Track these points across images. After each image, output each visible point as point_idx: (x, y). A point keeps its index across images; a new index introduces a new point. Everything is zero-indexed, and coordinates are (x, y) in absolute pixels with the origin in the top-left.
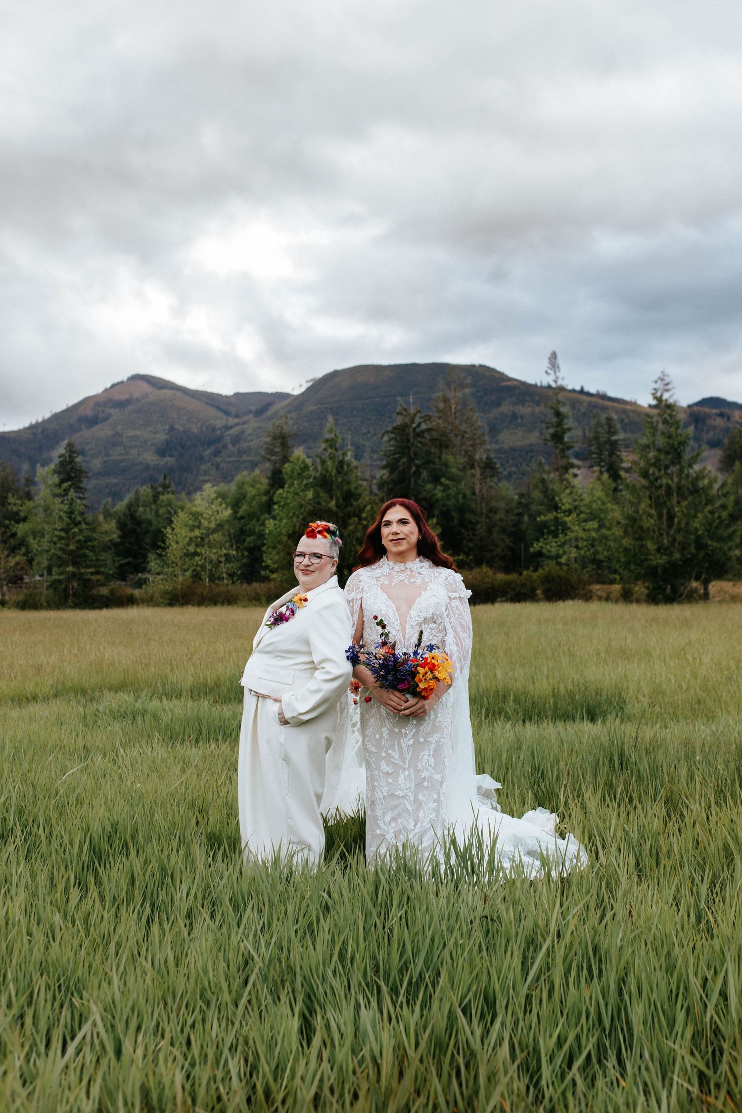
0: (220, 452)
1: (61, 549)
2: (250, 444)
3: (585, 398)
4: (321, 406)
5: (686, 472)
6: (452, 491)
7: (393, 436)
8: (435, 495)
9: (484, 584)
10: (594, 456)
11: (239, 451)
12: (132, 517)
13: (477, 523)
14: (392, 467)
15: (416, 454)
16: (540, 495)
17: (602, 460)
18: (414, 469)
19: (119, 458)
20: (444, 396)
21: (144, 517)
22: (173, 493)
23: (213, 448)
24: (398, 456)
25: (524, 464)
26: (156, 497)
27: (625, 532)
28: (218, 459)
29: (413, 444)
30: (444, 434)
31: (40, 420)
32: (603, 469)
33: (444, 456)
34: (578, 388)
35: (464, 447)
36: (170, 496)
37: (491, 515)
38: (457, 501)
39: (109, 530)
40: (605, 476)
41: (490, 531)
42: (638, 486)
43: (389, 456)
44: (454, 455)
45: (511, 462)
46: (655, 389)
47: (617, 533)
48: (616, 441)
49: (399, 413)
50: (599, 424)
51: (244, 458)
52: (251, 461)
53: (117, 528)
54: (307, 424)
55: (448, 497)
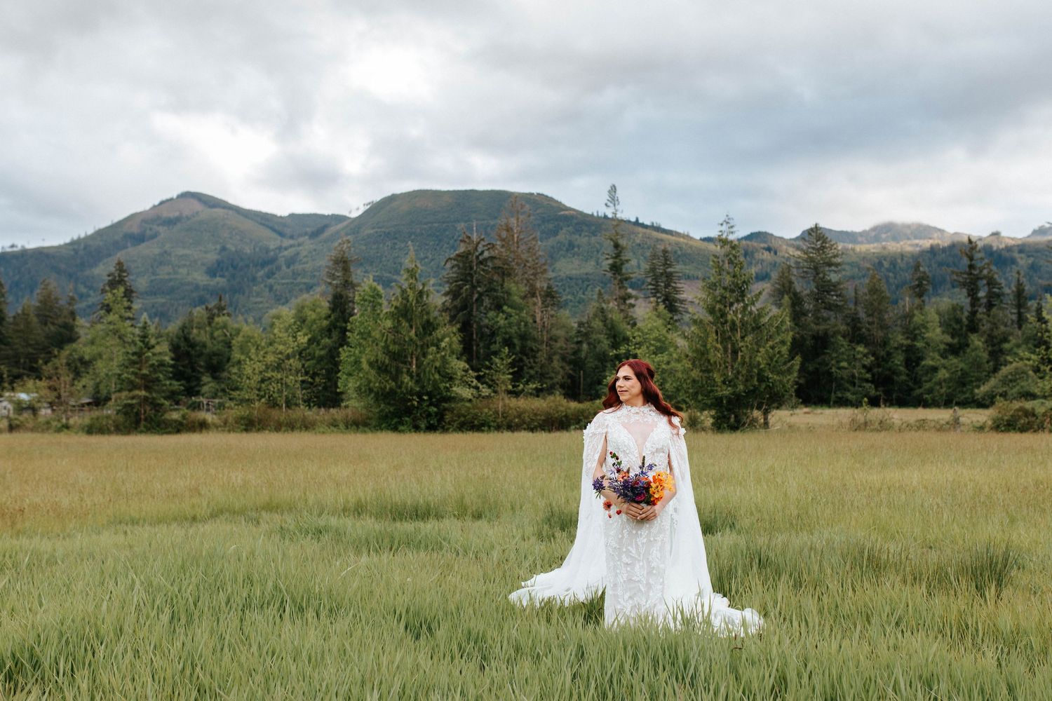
0: (273, 274)
1: (133, 373)
2: (305, 265)
3: (640, 229)
4: (379, 230)
5: (749, 309)
6: (514, 319)
7: (456, 262)
8: (498, 322)
9: (558, 412)
10: (650, 287)
11: (294, 273)
12: (186, 339)
13: (539, 350)
14: (454, 294)
15: (478, 282)
16: (601, 324)
17: (658, 292)
18: (476, 296)
19: (167, 277)
20: (507, 225)
21: (198, 339)
22: (229, 315)
23: (266, 270)
24: (461, 283)
25: (581, 292)
26: (211, 319)
27: (693, 364)
28: (271, 281)
29: (475, 272)
30: (506, 262)
31: (83, 235)
32: (659, 300)
33: (506, 284)
34: (633, 220)
35: (526, 276)
36: (226, 318)
37: (552, 343)
38: (519, 328)
39: (163, 352)
40: (661, 307)
41: (550, 359)
42: (706, 321)
43: (451, 283)
44: (516, 283)
45: (568, 290)
46: (721, 231)
47: (686, 365)
48: (671, 274)
49: (462, 241)
50: (654, 256)
51: (299, 280)
52: (305, 284)
53: (170, 350)
54: (364, 248)
55: (510, 325)
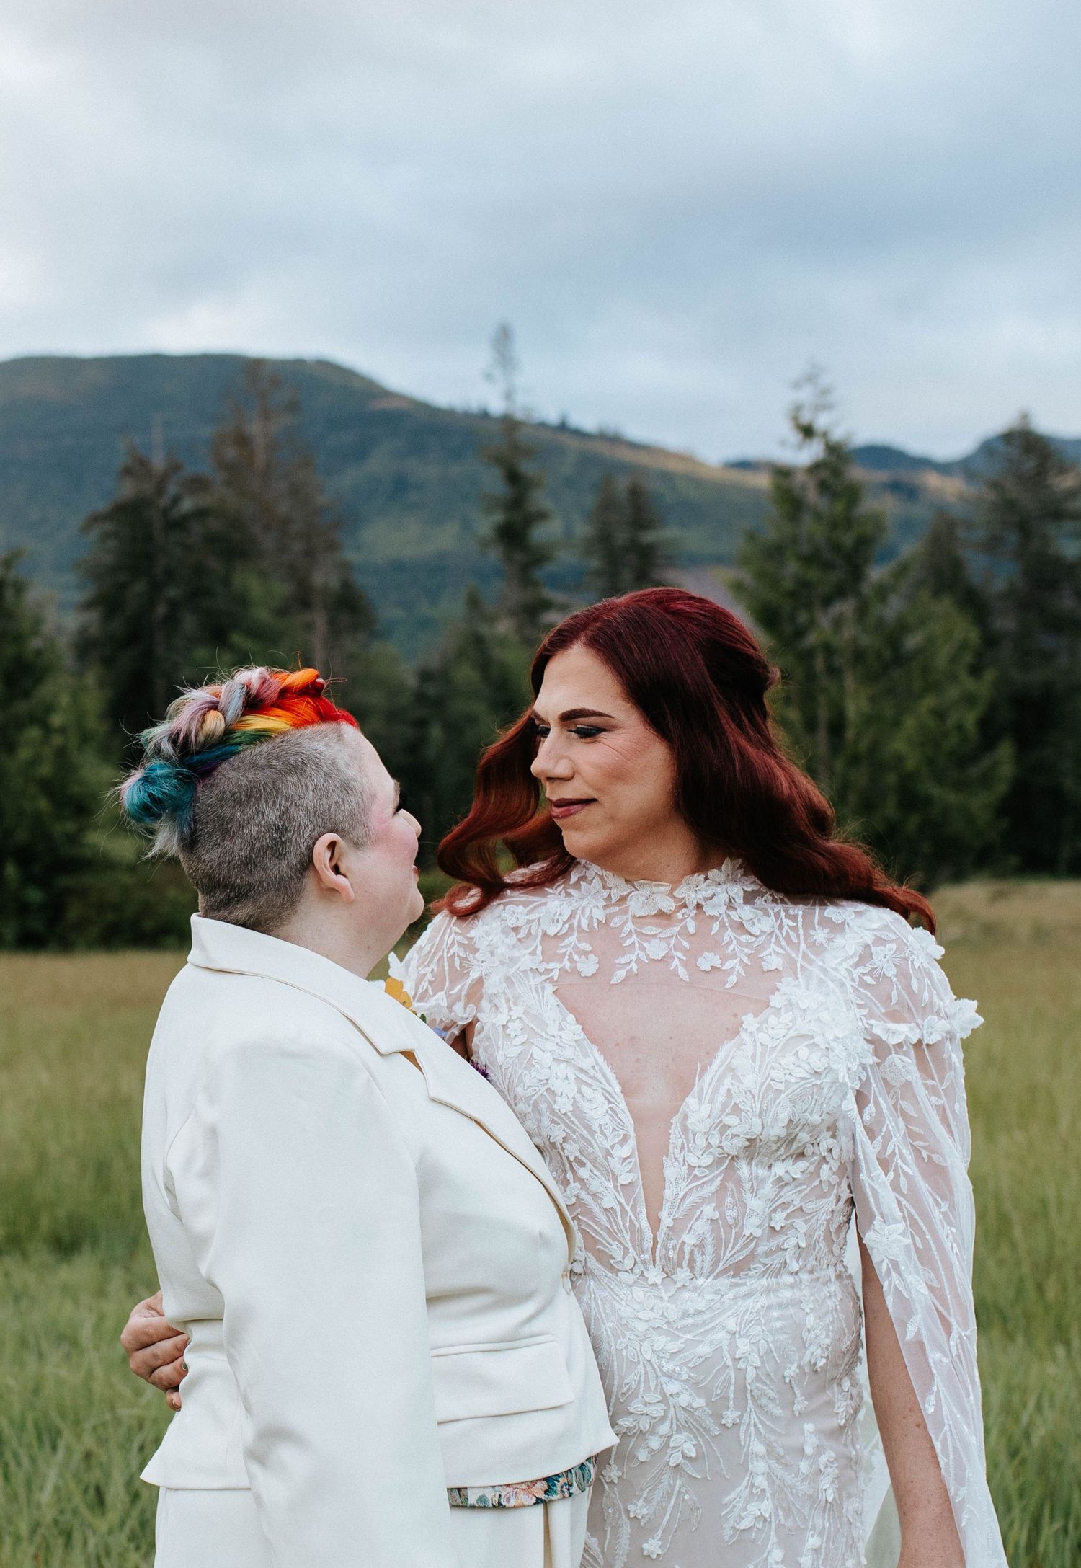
3: (571, 443)
7: (112, 525)
14: (108, 603)
15: (167, 574)
16: (474, 674)
18: (161, 610)
20: (238, 431)
24: (123, 576)
29: (160, 549)
30: (236, 524)
33: (236, 579)
34: (553, 419)
35: (286, 556)
43: (100, 578)
44: (262, 575)
48: (651, 545)
49: (125, 471)
